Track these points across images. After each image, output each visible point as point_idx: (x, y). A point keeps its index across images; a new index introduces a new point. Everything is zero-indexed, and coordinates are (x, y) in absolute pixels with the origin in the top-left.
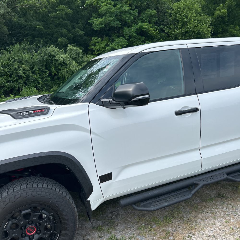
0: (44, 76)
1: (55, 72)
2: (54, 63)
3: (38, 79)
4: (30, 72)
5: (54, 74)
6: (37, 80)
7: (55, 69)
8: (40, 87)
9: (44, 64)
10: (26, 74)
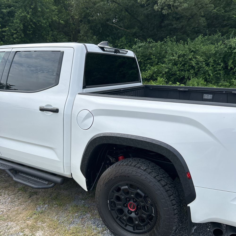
0: (217, 69)
1: (232, 66)
2: (233, 56)
3: (210, 72)
4: (204, 63)
5: (230, 68)
6: (208, 72)
7: (232, 63)
8: (210, 79)
9: (222, 56)
10: (199, 65)
